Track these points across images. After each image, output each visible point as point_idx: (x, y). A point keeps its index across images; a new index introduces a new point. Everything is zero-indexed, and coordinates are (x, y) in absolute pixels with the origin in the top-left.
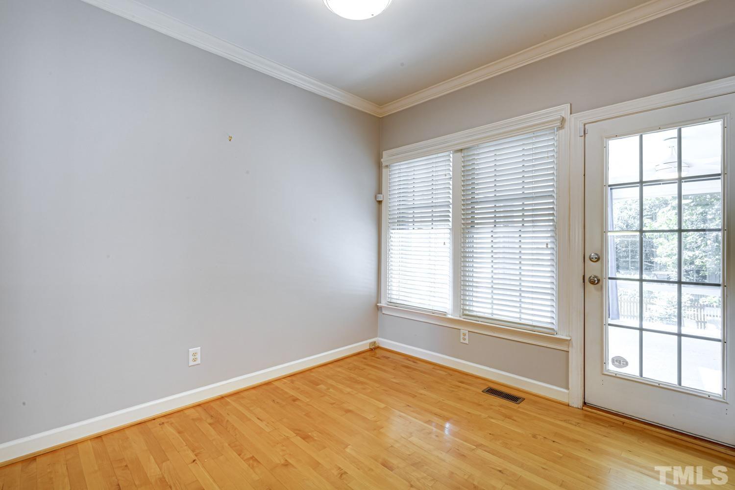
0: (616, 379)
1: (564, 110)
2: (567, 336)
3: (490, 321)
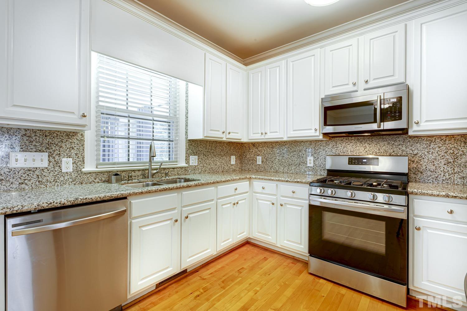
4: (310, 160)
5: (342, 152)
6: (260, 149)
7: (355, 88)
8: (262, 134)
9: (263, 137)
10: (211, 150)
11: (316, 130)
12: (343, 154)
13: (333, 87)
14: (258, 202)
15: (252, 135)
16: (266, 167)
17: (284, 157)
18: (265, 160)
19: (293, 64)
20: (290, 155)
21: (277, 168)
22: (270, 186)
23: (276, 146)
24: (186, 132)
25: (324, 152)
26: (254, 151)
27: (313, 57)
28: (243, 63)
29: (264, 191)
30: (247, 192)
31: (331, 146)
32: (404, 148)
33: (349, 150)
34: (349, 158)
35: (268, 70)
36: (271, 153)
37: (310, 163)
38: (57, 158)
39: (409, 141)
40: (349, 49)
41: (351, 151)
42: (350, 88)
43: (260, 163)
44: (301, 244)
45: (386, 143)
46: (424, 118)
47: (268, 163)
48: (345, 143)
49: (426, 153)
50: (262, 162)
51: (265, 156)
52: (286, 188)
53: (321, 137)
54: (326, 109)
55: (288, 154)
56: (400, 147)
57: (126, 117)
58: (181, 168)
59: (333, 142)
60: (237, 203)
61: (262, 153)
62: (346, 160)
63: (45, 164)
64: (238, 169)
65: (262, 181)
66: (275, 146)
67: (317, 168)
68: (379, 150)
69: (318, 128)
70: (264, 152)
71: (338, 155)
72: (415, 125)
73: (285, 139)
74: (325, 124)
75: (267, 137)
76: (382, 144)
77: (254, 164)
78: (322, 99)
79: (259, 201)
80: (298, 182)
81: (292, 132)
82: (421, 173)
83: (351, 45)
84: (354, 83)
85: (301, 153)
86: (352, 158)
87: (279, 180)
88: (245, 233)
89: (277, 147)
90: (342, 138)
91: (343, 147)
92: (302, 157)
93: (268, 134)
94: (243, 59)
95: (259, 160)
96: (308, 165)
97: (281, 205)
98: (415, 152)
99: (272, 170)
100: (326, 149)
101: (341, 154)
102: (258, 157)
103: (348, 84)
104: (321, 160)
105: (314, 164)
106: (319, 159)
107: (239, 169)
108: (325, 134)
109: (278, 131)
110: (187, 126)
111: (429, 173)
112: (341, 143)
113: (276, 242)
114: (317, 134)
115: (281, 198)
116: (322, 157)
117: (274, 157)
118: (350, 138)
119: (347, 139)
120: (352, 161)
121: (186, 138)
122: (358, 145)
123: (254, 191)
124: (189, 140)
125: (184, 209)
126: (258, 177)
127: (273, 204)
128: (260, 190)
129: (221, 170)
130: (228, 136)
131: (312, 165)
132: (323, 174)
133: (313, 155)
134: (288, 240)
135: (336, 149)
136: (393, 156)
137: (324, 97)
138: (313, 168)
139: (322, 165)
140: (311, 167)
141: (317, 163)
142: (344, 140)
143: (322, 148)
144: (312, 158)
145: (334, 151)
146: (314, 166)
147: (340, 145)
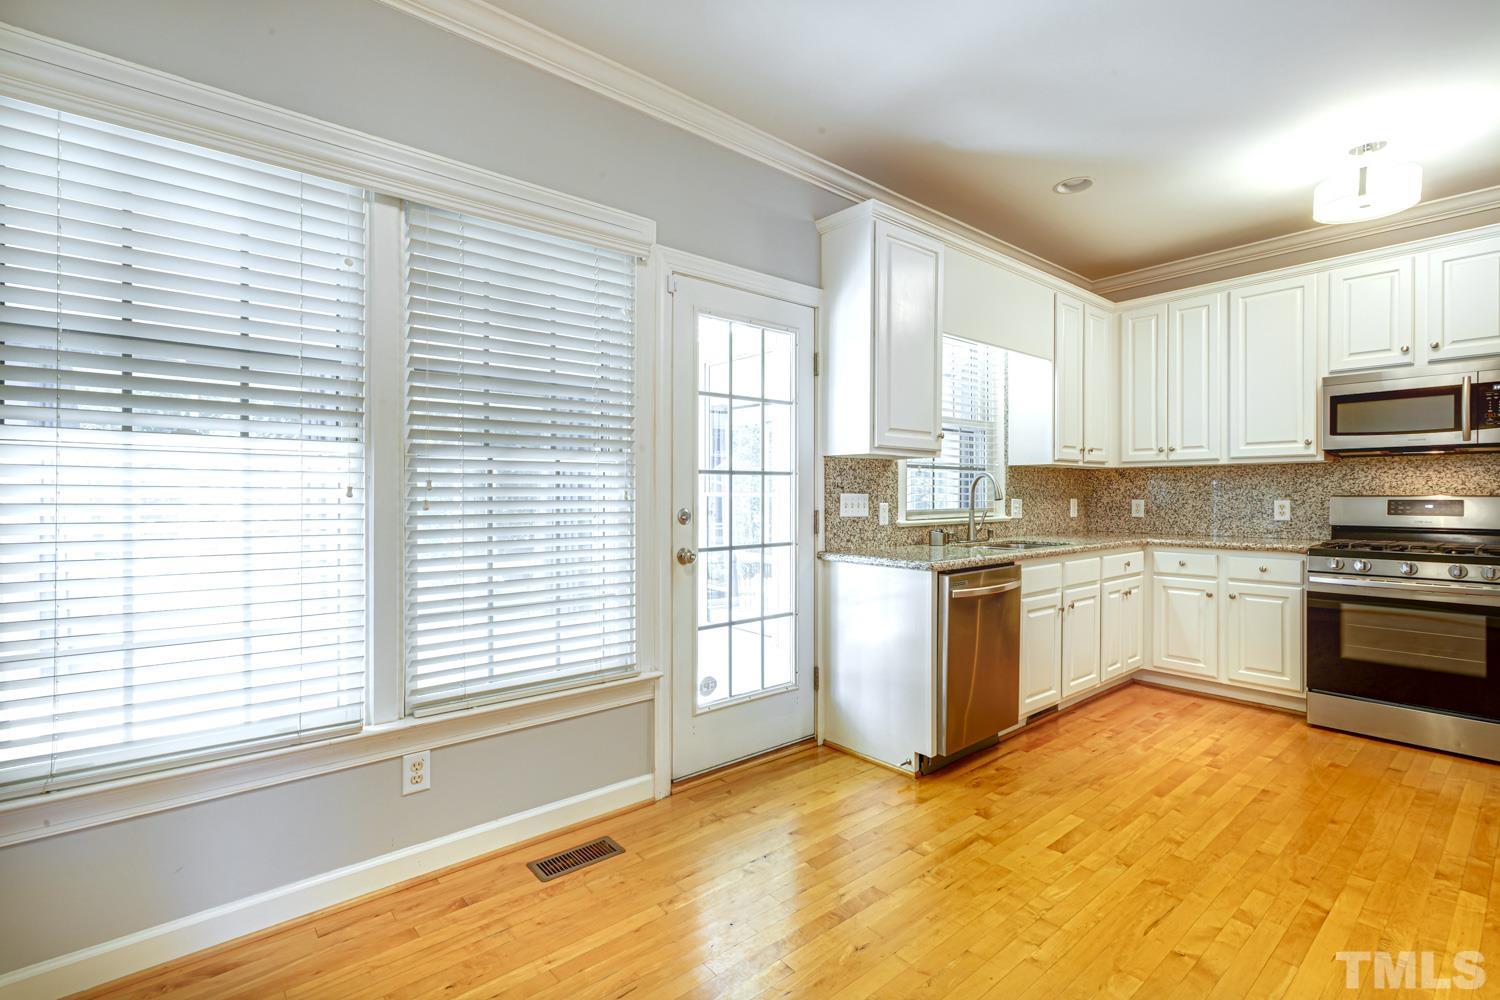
0: (713, 714)
1: (647, 228)
2: (651, 671)
3: (493, 698)
4: (1282, 507)
5: (1367, 488)
6: (1141, 483)
7: (1407, 359)
8: (1161, 451)
9: (1162, 457)
10: (1041, 485)
11: (1308, 443)
12: (1370, 493)
13: (1351, 354)
14: (1168, 594)
15: (1131, 453)
16: (1157, 523)
17: (1208, 499)
18: (1155, 508)
19: (1246, 303)
20: (1226, 497)
21: (1190, 526)
22: (1201, 561)
23: (1186, 476)
24: (1006, 451)
25: (1321, 489)
26: (1122, 489)
27: (1299, 291)
28: (1090, 287)
29: (1183, 571)
30: (1138, 574)
31: (1337, 476)
33: (1387, 485)
34: (1390, 501)
35: (1178, 313)
36: (1173, 492)
37: (1282, 514)
38: (875, 502)
40: (1392, 279)
41: (1391, 486)
42: (1396, 357)
43: (1142, 514)
44: (1282, 673)
47: (1162, 513)
48: (1374, 469)
50: (1147, 512)
51: (1155, 499)
52: (1243, 565)
53: (1320, 458)
54: (1336, 401)
55: (1219, 493)
57: (956, 431)
58: (1001, 523)
59: (1345, 467)
60: (1130, 593)
61: (1146, 492)
62: (1382, 505)
63: (864, 512)
64: (1081, 528)
65: (1182, 549)
66: (1183, 476)
67: (1301, 524)
68: (1462, 484)
69: (1312, 437)
70: (1150, 489)
71: (1358, 496)
73: (1224, 461)
74: (1334, 431)
75: (1173, 456)
77: (1123, 518)
78: (1324, 379)
79: (1170, 591)
80: (1275, 549)
81: (1243, 448)
83: (1397, 270)
84: (1405, 348)
85: (1255, 493)
86: (1396, 501)
87: (1224, 548)
88: (1137, 658)
89: (1189, 478)
90: (1369, 459)
91: (1370, 476)
92: (1260, 500)
93: (1179, 451)
94: (1092, 279)
95: (1138, 508)
96: (1277, 517)
97: (1232, 597)
99: (1176, 529)
100: (1326, 483)
101: (1365, 493)
102: (1134, 502)
103: (1389, 350)
104: (1310, 506)
105: (1293, 514)
106: (1307, 505)
107: (1084, 527)
108: (1328, 453)
109: (1205, 444)
110: (1006, 438)
112: (1366, 470)
113: (1218, 674)
114: (1312, 450)
115: (1230, 583)
116: (1313, 500)
117: (1181, 501)
118: (1388, 459)
119: (1380, 462)
120: (1395, 507)
121: (1006, 463)
122: (1410, 474)
123: (1156, 570)
124: (1011, 467)
125: (1068, 591)
126: (1169, 541)
127: (1210, 596)
128: (1175, 568)
129: (1054, 529)
130: (1088, 458)
131: (1287, 517)
132: (1316, 537)
133: (1289, 496)
134: (1248, 669)
135: (1351, 481)
137: (1327, 375)
138: (1289, 524)
139: (1315, 518)
140: (1284, 522)
141: (1300, 512)
142: (1374, 462)
143: (1314, 479)
144: (1287, 503)
145: (1346, 486)
146: (1291, 520)
147: (1362, 474)
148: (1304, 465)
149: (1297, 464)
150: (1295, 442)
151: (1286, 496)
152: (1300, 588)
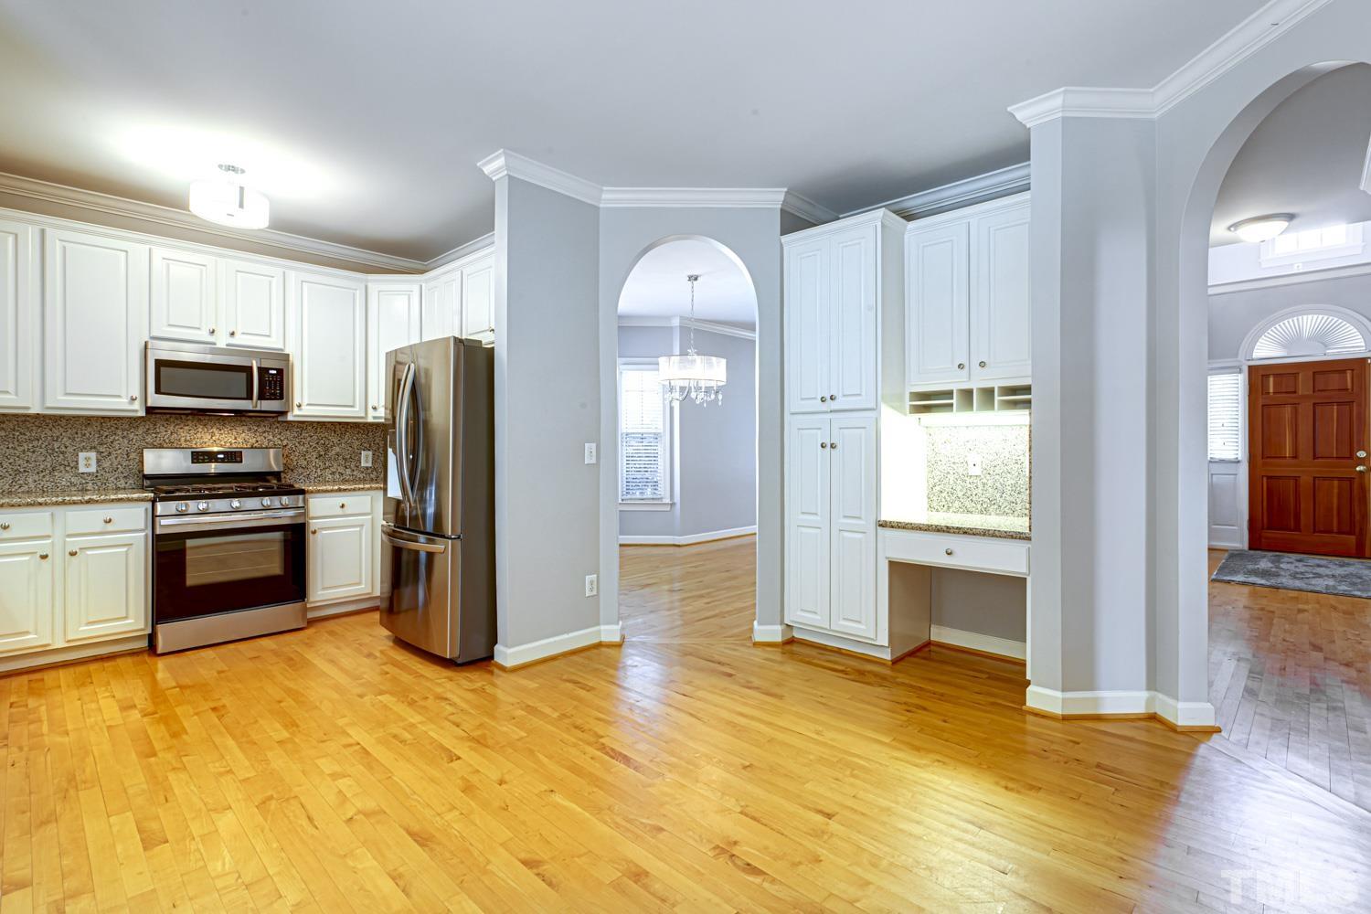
4: (87, 459)
5: (167, 441)
7: (212, 339)
11: (134, 399)
12: (172, 445)
13: (169, 325)
25: (126, 441)
29: (7, 535)
31: (141, 430)
32: (271, 437)
33: (183, 439)
34: (192, 452)
37: (87, 466)
39: (277, 427)
40: (201, 271)
41: (186, 441)
42: (204, 336)
45: (246, 428)
46: (306, 401)
48: (173, 425)
49: (297, 444)
54: (160, 364)
56: (266, 435)
59: (148, 422)
62: (186, 455)
67: (107, 475)
68: (236, 439)
69: (137, 395)
72: (296, 408)
74: (159, 391)
76: (240, 429)
78: (147, 342)
80: (120, 500)
81: (62, 398)
82: (292, 470)
84: (211, 331)
85: (56, 445)
86: (197, 452)
87: (62, 504)
90: (168, 416)
91: (169, 431)
92: (63, 453)
96: (82, 470)
97: (72, 554)
98: (285, 442)
100: (131, 436)
103: (199, 329)
104: (116, 458)
105: (99, 466)
106: (113, 456)
108: (151, 410)
111: (300, 470)
112: (166, 426)
114: (134, 406)
115: (70, 540)
116: (119, 451)
120: (198, 457)
122: (200, 430)
131: (93, 469)
133: (95, 448)
134: (90, 623)
135: (153, 435)
136: (256, 448)
137: (149, 339)
138: (95, 476)
139: (121, 469)
140: (89, 474)
141: (106, 464)
142: (172, 420)
143: (119, 432)
144: (93, 455)
145: (149, 439)
146: (97, 472)
147: (163, 429)
148: (110, 418)
149: (103, 418)
150: (119, 396)
151: (91, 448)
152: (144, 534)
